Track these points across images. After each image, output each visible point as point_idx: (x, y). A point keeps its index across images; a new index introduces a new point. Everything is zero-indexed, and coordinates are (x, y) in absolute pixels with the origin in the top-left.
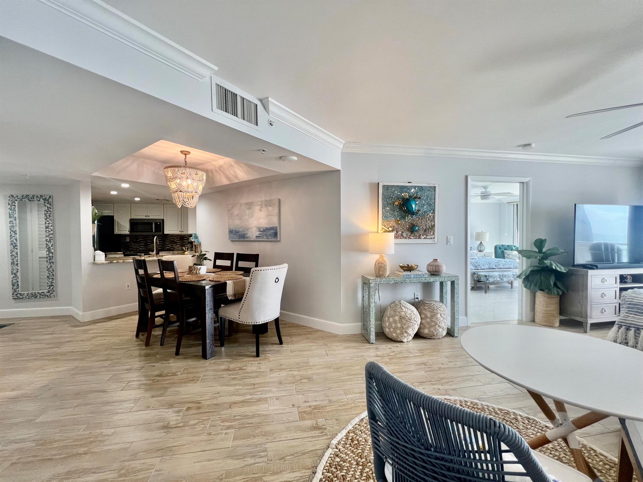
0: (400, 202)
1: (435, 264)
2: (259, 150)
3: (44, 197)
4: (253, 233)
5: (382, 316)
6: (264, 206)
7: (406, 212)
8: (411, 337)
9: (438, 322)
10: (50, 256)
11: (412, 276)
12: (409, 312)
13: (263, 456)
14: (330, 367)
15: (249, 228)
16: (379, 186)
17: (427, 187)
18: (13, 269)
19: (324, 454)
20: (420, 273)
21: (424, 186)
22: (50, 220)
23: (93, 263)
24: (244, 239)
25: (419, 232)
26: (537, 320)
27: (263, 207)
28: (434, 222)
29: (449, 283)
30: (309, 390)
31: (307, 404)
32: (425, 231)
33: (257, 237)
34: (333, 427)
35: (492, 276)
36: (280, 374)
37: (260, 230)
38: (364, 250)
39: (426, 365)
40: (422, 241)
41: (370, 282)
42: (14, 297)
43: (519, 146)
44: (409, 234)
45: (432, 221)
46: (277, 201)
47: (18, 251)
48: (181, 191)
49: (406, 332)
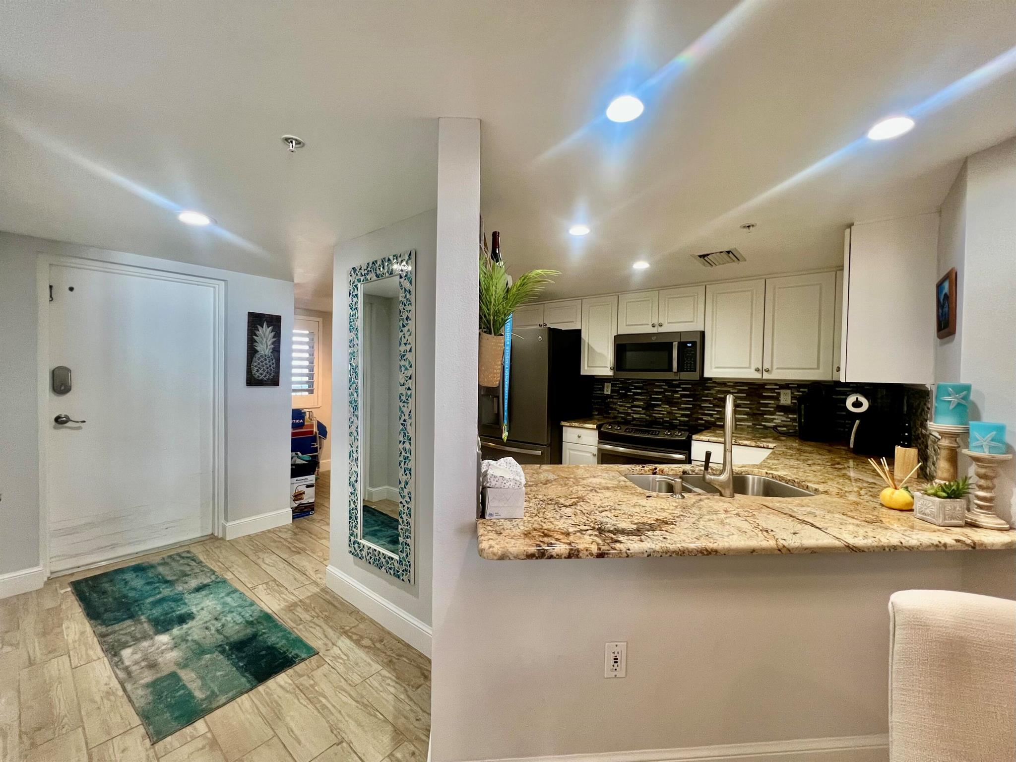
18: (351, 472)
42: (351, 549)
47: (359, 423)
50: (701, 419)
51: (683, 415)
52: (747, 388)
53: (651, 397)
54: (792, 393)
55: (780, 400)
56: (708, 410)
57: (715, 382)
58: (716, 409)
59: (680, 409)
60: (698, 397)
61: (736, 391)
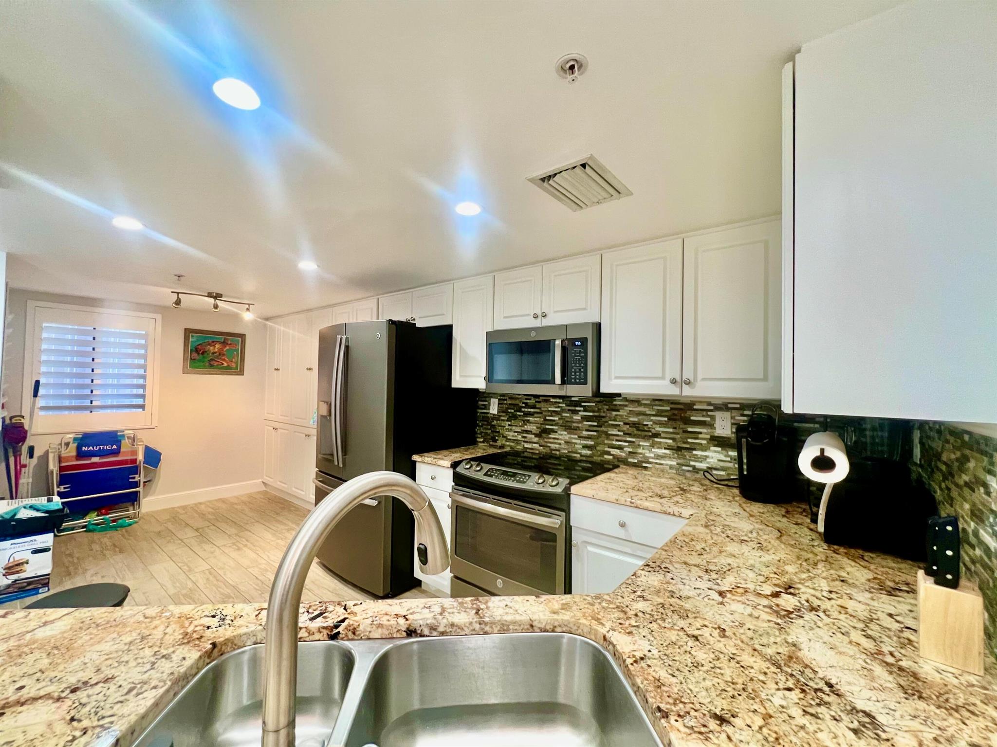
50: (609, 453)
51: (585, 447)
52: (669, 408)
53: (545, 420)
54: (732, 418)
55: (715, 428)
56: (617, 440)
57: (626, 399)
58: (628, 439)
59: (580, 437)
60: (603, 420)
61: (654, 413)
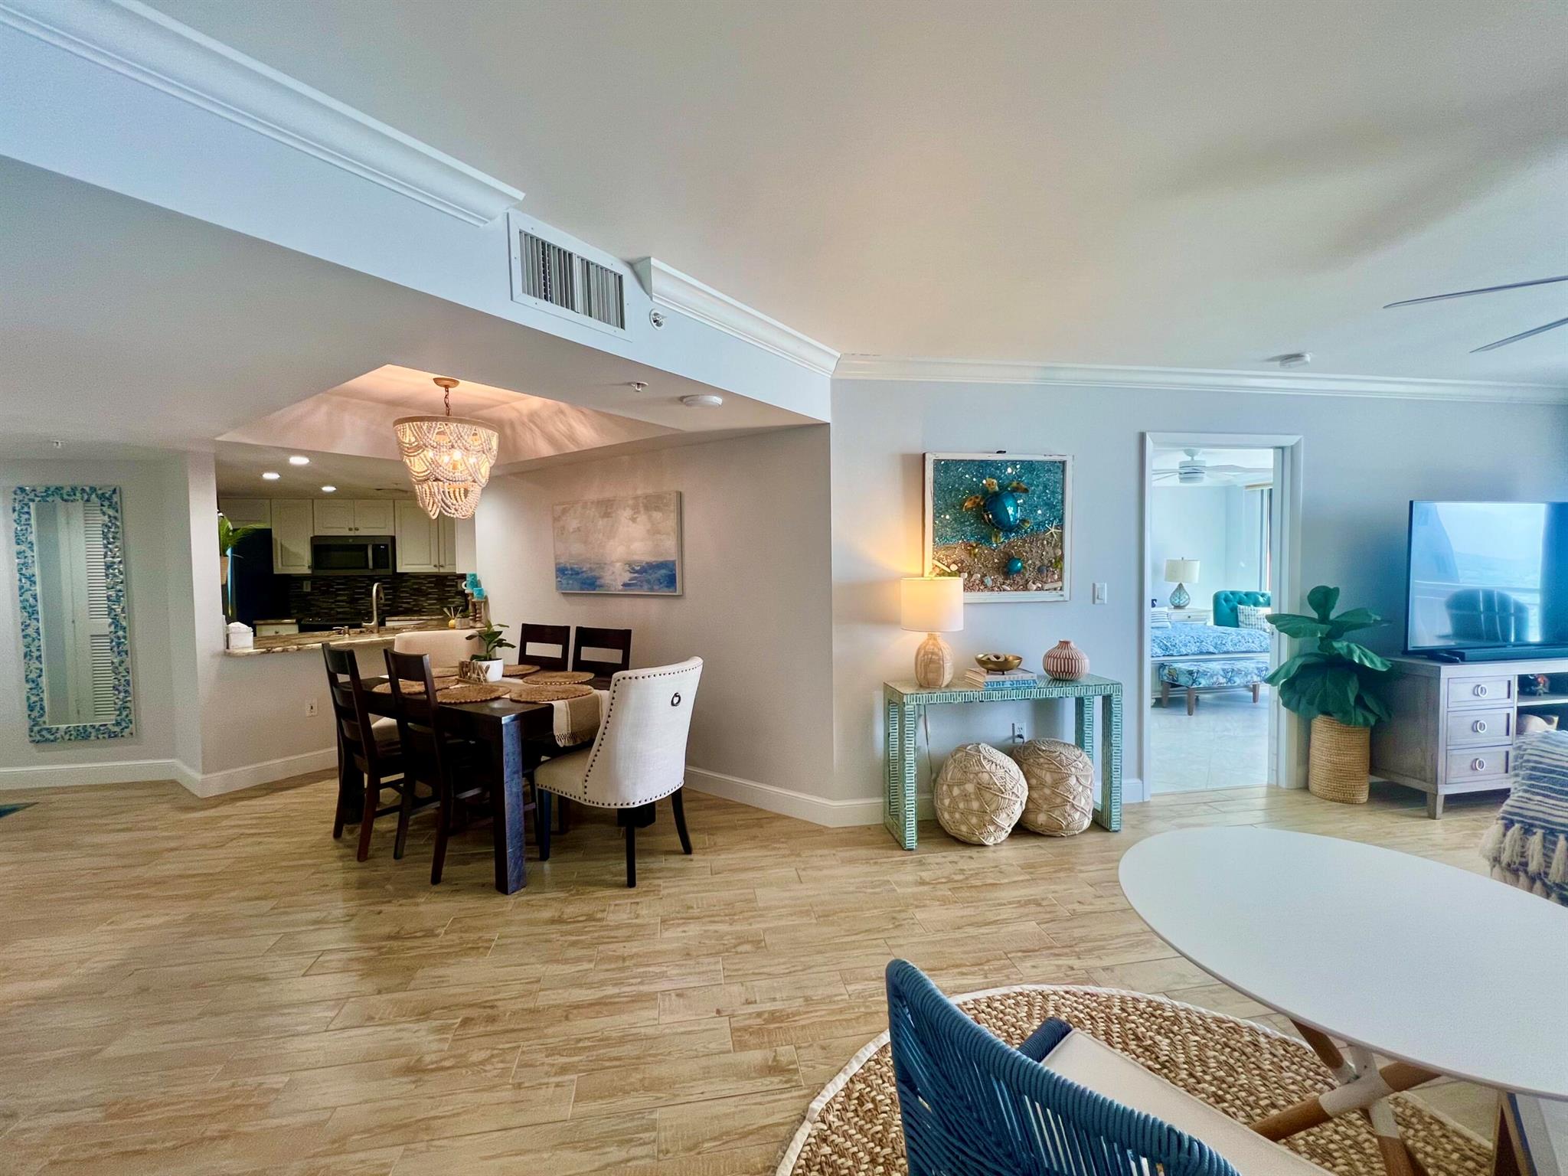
0: (978, 500)
1: (1065, 652)
2: (629, 384)
3: (100, 492)
4: (617, 576)
5: (935, 781)
6: (642, 509)
7: (993, 525)
8: (1003, 833)
9: (1071, 797)
10: (119, 638)
11: (1008, 685)
12: (1001, 773)
13: (647, 1140)
14: (807, 913)
15: (605, 564)
16: (926, 462)
17: (1045, 463)
18: (28, 670)
19: (794, 1134)
20: (1027, 677)
21: (1038, 462)
22: (116, 547)
23: (225, 652)
24: (594, 590)
25: (1024, 575)
26: (1314, 786)
27: (638, 512)
28: (1062, 548)
29: (1098, 701)
30: (756, 971)
31: (751, 1009)
32: (1040, 570)
33: (625, 585)
34: (814, 1068)
35: (1205, 674)
36: (685, 932)
37: (633, 569)
38: (886, 620)
39: (1039, 905)
40: (1032, 595)
41: (905, 701)
42: (34, 739)
43: (1273, 359)
44: (1001, 579)
45: (1055, 546)
46: (674, 498)
47: (41, 625)
48: (437, 480)
49: (993, 823)
52: (434, 579)
58: (413, 597)
60: (398, 588)
61: (426, 582)
